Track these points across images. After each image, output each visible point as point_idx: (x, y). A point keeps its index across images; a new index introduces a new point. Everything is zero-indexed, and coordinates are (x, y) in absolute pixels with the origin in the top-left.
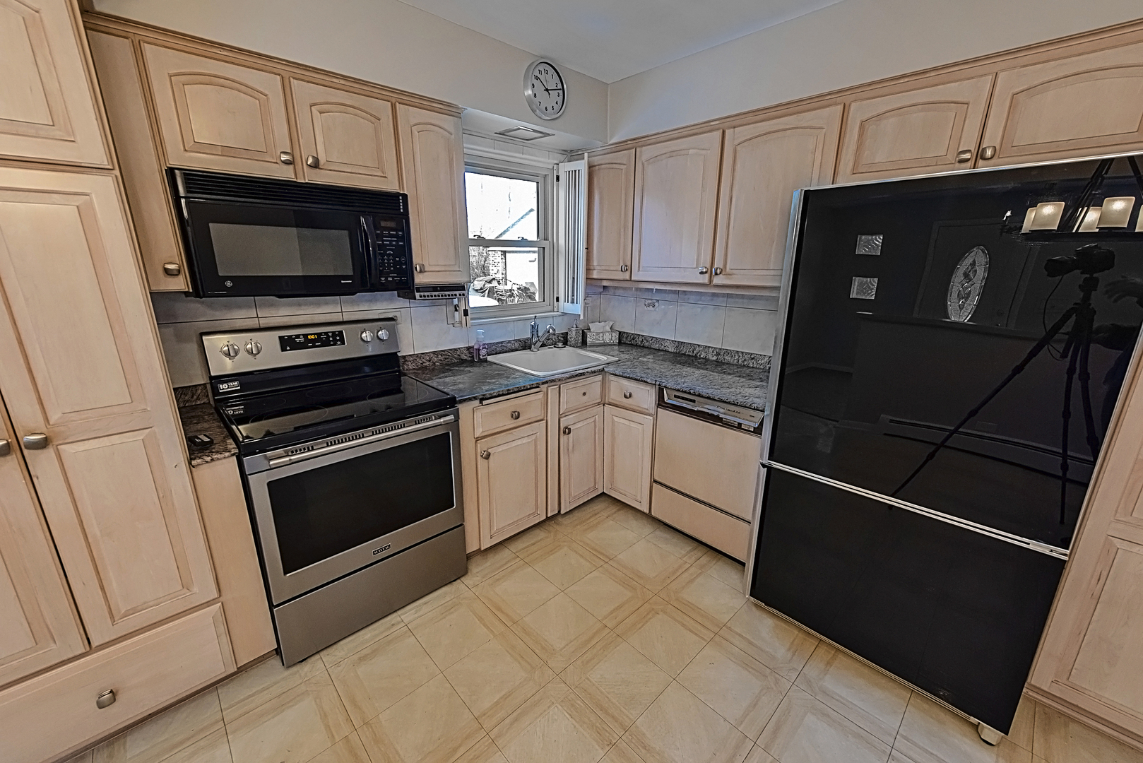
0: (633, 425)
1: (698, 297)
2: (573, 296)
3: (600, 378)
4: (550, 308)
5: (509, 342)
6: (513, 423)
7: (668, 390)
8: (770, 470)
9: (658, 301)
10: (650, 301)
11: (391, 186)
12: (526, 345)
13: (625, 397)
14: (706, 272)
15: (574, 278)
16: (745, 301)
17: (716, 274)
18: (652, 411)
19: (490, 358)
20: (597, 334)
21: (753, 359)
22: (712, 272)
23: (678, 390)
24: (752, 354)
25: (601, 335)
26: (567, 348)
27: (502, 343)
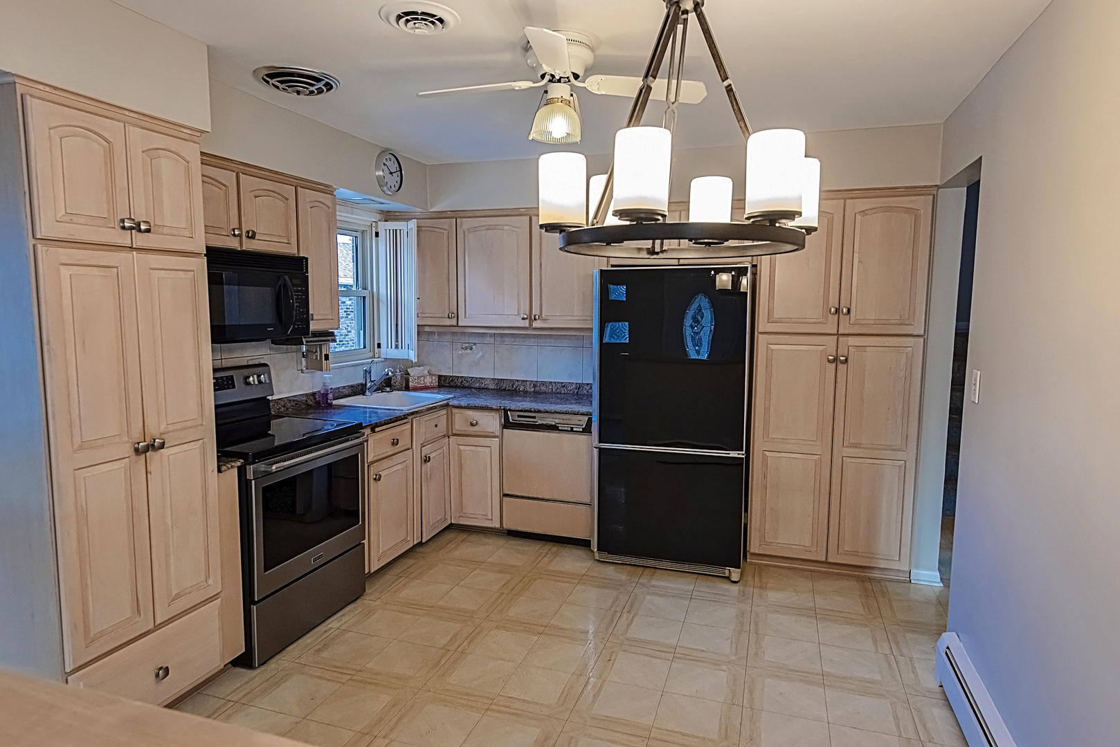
0: (479, 449)
1: (513, 339)
2: (397, 341)
3: (444, 412)
4: (371, 354)
5: (344, 387)
6: (391, 450)
7: (512, 412)
8: (601, 450)
9: (475, 344)
10: (467, 345)
11: (292, 251)
12: (360, 390)
13: (472, 425)
14: (527, 318)
15: (397, 325)
16: (553, 340)
17: (535, 319)
18: (498, 433)
19: (335, 402)
20: (419, 377)
21: (564, 386)
22: (531, 318)
23: (521, 411)
24: (562, 383)
25: (422, 378)
26: (394, 392)
27: (338, 388)
